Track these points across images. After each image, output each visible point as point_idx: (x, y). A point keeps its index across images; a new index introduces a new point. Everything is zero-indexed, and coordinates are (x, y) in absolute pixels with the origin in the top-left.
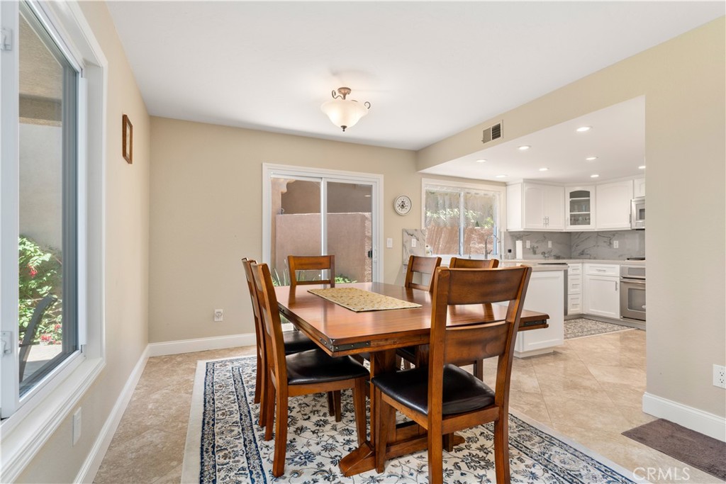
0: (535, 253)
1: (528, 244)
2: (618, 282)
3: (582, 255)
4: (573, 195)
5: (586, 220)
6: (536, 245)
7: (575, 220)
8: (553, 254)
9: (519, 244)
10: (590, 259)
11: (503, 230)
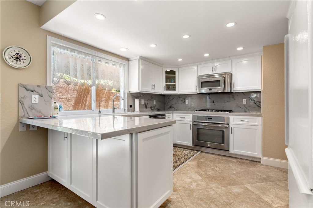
0: (146, 107)
1: (143, 102)
2: (192, 125)
3: (171, 108)
4: (167, 72)
5: (174, 88)
6: (147, 102)
7: (168, 88)
8: (156, 108)
9: (137, 101)
10: (174, 110)
11: (126, 92)
